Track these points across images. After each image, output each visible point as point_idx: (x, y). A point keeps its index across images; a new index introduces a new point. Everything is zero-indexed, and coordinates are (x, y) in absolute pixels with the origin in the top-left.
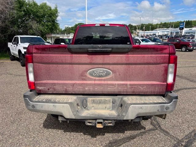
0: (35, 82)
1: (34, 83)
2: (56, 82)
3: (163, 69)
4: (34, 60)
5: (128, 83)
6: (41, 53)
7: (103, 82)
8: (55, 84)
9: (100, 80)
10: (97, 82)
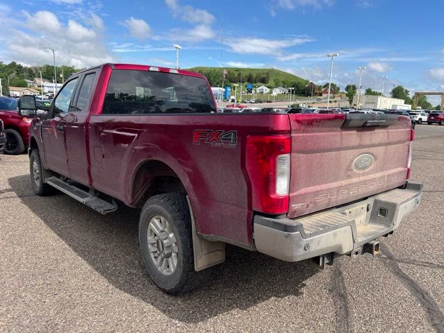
0: (291, 195)
1: (289, 197)
2: (318, 188)
4: (294, 145)
5: (386, 173)
6: (304, 131)
7: (367, 178)
8: (317, 193)
9: (364, 174)
10: (362, 178)
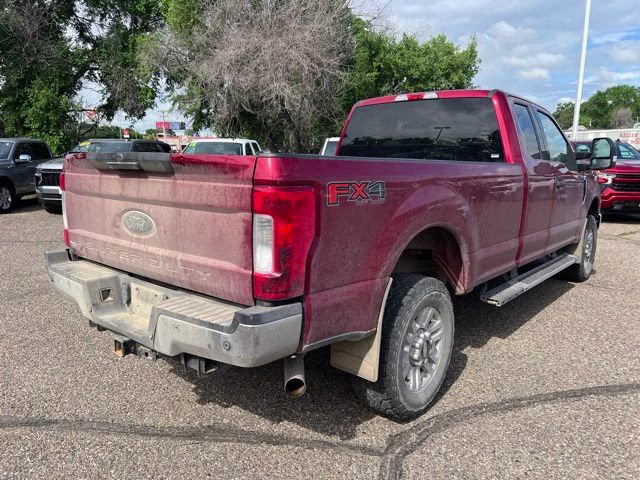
0: (69, 230)
2: (88, 233)
3: (240, 227)
5: (180, 256)
7: (142, 247)
9: (138, 240)
10: (134, 245)
